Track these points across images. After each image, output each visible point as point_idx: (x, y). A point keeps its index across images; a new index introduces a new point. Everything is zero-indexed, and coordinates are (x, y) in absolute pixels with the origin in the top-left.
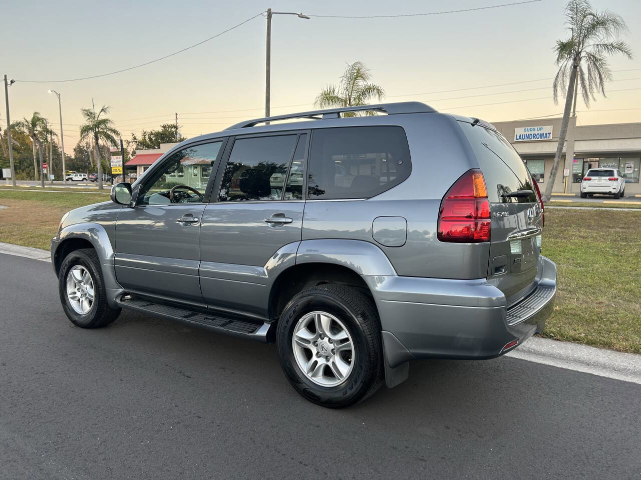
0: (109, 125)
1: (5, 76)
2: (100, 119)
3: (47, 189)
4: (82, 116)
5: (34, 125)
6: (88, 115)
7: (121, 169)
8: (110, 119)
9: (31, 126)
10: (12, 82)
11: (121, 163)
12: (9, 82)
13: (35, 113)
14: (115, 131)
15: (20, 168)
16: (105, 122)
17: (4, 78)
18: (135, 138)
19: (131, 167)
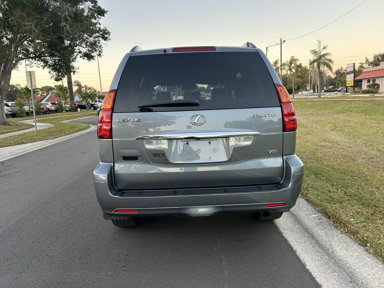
0: (328, 57)
1: (281, 39)
2: (321, 54)
3: (296, 99)
4: (311, 54)
5: (291, 63)
6: (315, 53)
7: (353, 82)
8: (329, 52)
9: (289, 64)
10: (284, 42)
11: (353, 78)
12: (282, 42)
13: (292, 57)
14: (330, 61)
15: (302, 87)
16: (324, 55)
17: (280, 40)
18: (367, 60)
19: (359, 80)
